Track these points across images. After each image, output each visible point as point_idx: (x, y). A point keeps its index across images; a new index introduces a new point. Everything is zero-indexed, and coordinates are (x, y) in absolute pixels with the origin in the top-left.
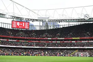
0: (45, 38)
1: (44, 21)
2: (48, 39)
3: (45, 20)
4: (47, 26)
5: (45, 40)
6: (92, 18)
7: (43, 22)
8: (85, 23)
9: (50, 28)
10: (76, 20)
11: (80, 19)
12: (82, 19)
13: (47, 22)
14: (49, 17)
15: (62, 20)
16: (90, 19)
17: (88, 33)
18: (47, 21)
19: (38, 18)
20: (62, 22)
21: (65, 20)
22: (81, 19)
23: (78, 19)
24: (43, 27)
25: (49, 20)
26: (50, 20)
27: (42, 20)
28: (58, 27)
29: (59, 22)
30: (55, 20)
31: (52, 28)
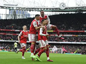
0: (11, 29)
1: (11, 8)
2: (16, 30)
3: (13, 8)
4: (15, 15)
5: (12, 31)
6: (68, 8)
7: (10, 10)
8: (61, 13)
9: (18, 18)
10: (50, 9)
11: (54, 9)
14: (17, 4)
15: (33, 8)
16: (66, 8)
17: (63, 25)
18: (15, 9)
19: (4, 5)
20: (33, 11)
21: (37, 8)
22: (56, 8)
23: (52, 9)
24: (10, 16)
25: (17, 8)
26: (19, 8)
27: (9, 7)
28: (28, 17)
29: (30, 11)
30: (24, 8)
31: (21, 17)
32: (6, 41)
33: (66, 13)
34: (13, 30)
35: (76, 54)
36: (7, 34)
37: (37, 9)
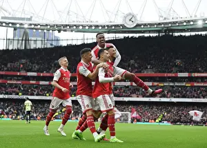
0: (19, 71)
1: (18, 26)
2: (30, 74)
3: (21, 24)
4: (27, 40)
5: (20, 76)
6: (142, 24)
7: (15, 29)
8: (126, 35)
9: (33, 46)
10: (103, 27)
11: (112, 26)
12: (118, 26)
13: (28, 31)
14: (31, 17)
15: (67, 26)
16: (138, 25)
17: (132, 62)
18: (26, 26)
19: (2, 18)
20: (65, 31)
21: (75, 25)
22: (115, 26)
23: (108, 26)
24: (16, 42)
25: (31, 25)
26: (35, 25)
27: (13, 24)
28: (55, 44)
29: (59, 31)
30: (47, 25)
31: (39, 45)
32: (6, 97)
33: (137, 35)
34: (23, 73)
35: (161, 124)
36: (8, 82)
37: (75, 27)
